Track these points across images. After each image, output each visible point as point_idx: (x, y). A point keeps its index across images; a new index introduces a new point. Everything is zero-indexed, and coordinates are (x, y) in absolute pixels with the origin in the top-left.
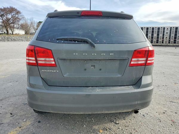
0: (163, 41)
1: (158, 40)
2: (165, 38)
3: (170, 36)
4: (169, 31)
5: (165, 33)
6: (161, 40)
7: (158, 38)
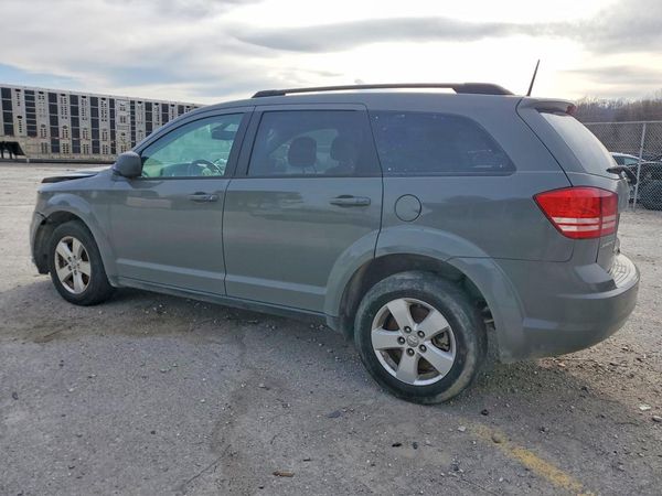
0: (113, 145)
1: (96, 144)
2: (118, 136)
3: (133, 128)
4: (126, 114)
5: (117, 119)
6: (108, 143)
7: (95, 133)
